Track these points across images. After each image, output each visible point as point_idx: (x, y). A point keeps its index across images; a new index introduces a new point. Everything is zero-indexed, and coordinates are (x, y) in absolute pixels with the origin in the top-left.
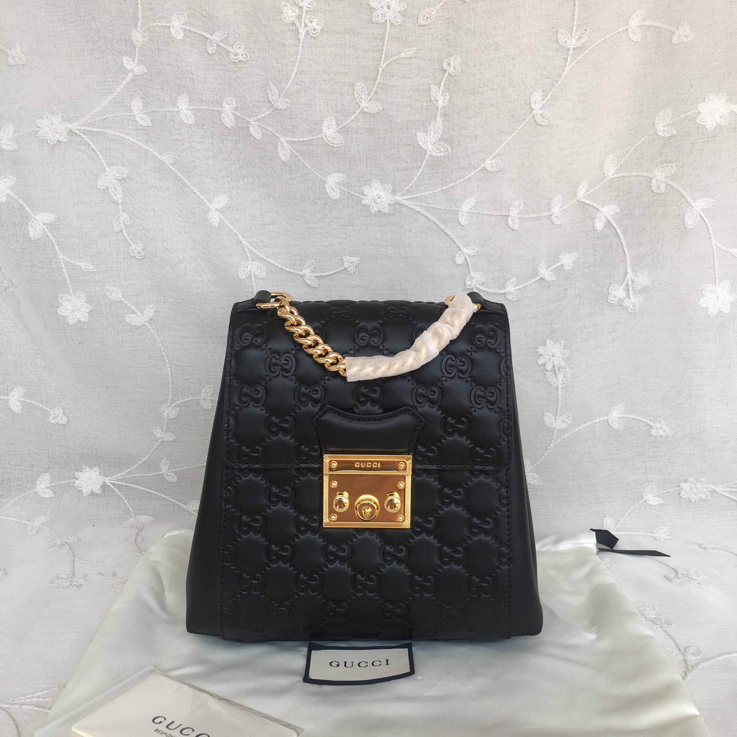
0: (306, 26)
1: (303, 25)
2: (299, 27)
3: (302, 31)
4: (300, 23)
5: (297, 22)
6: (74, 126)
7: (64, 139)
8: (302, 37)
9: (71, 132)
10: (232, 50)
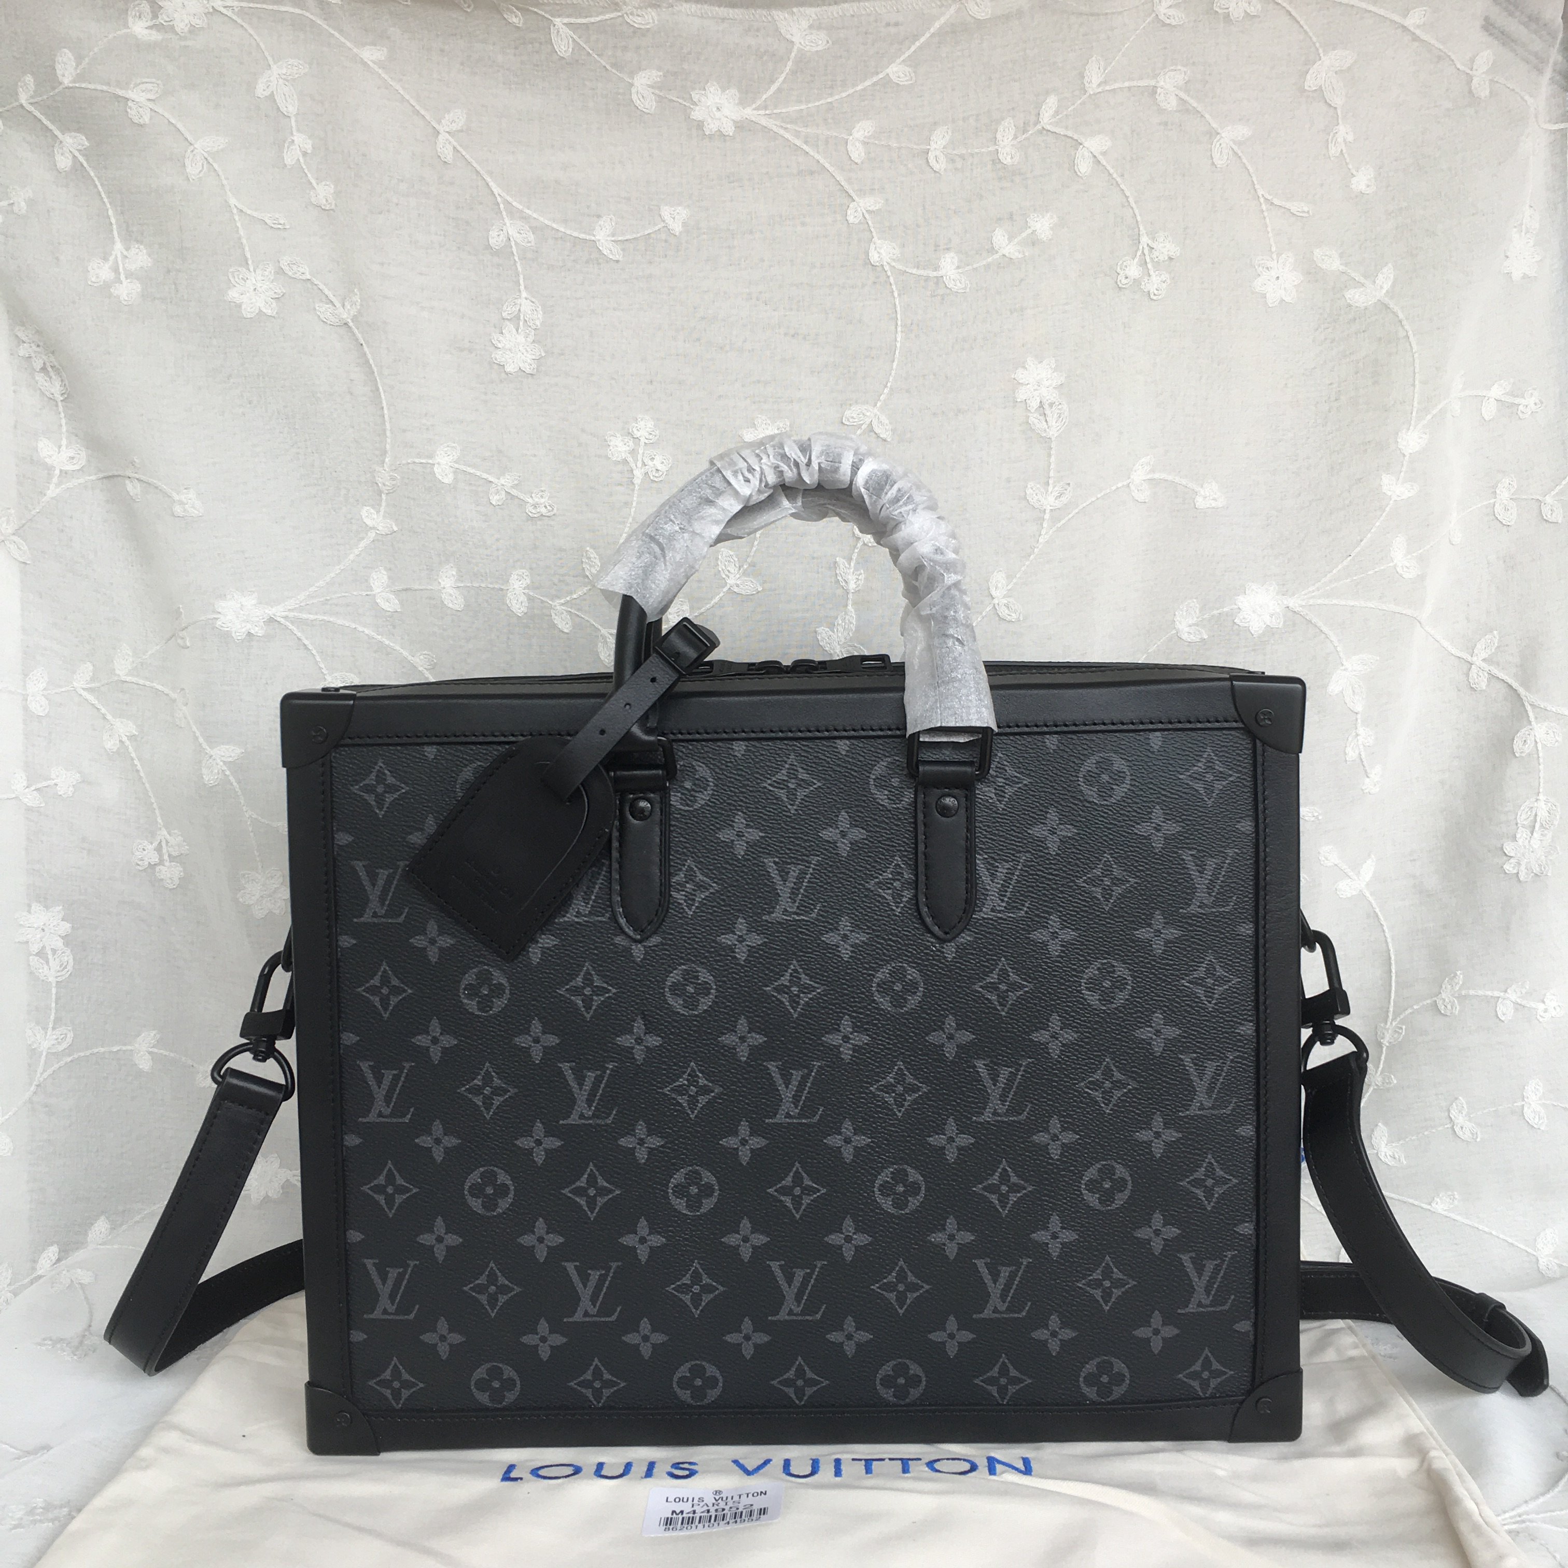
0: (644, 464)
1: (639, 464)
2: (634, 467)
3: (638, 474)
4: (636, 461)
5: (630, 459)
6: (278, 611)
7: (258, 631)
8: (637, 481)
9: (271, 620)
10: (530, 500)
